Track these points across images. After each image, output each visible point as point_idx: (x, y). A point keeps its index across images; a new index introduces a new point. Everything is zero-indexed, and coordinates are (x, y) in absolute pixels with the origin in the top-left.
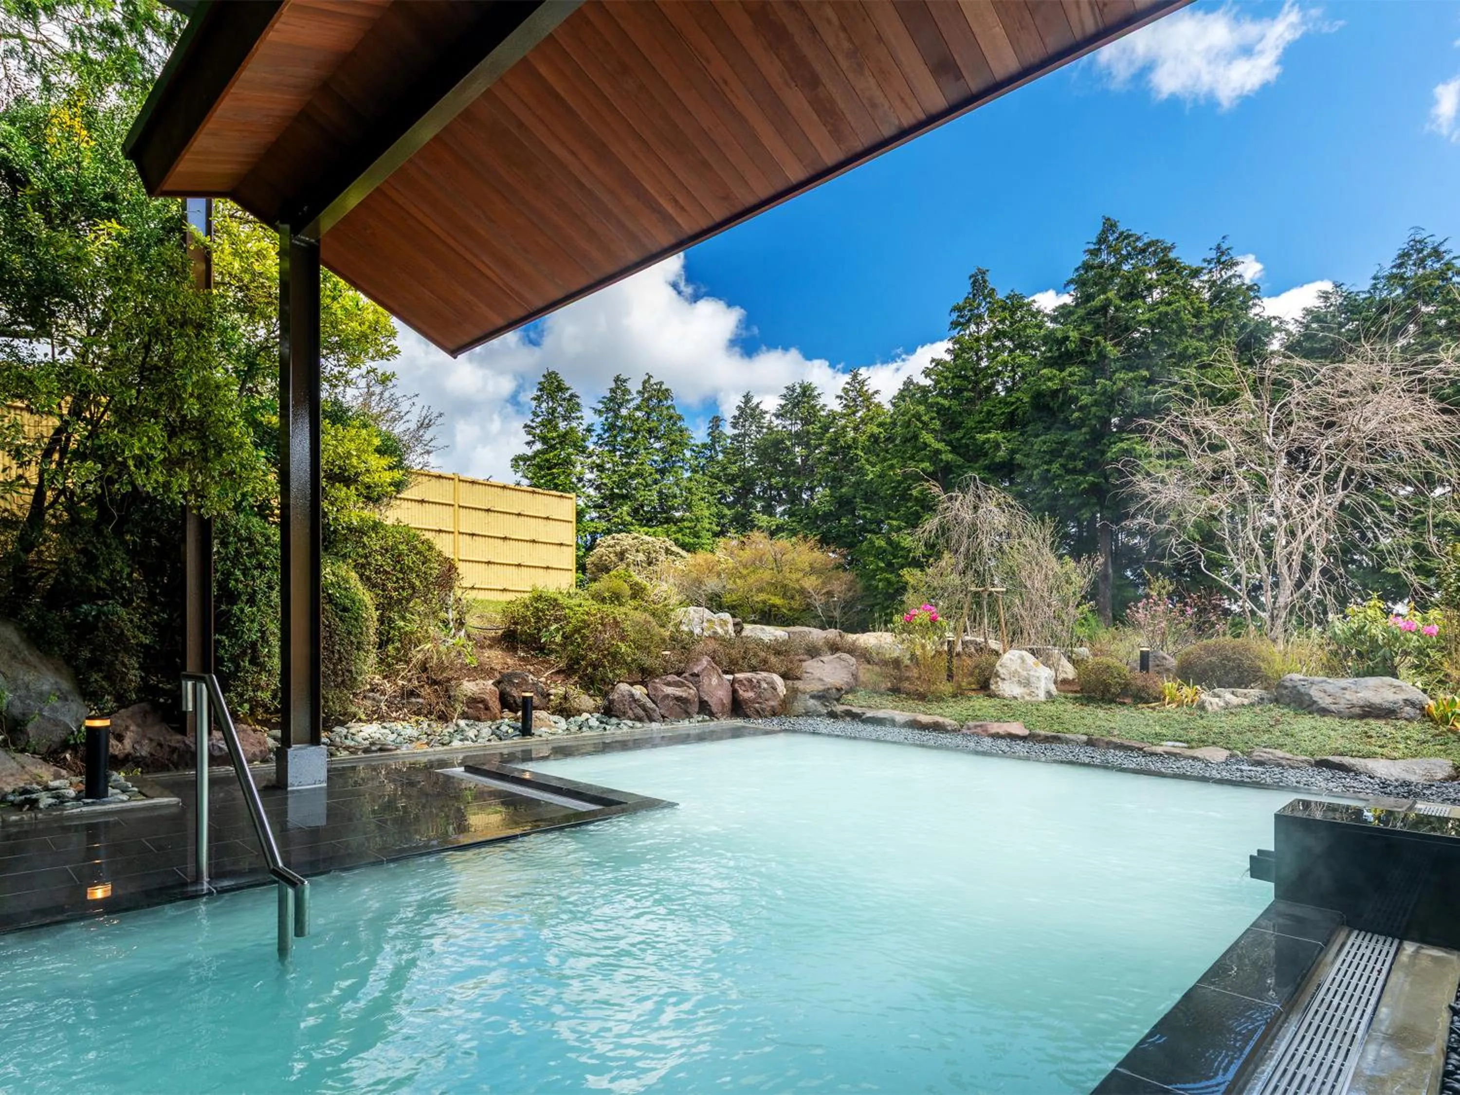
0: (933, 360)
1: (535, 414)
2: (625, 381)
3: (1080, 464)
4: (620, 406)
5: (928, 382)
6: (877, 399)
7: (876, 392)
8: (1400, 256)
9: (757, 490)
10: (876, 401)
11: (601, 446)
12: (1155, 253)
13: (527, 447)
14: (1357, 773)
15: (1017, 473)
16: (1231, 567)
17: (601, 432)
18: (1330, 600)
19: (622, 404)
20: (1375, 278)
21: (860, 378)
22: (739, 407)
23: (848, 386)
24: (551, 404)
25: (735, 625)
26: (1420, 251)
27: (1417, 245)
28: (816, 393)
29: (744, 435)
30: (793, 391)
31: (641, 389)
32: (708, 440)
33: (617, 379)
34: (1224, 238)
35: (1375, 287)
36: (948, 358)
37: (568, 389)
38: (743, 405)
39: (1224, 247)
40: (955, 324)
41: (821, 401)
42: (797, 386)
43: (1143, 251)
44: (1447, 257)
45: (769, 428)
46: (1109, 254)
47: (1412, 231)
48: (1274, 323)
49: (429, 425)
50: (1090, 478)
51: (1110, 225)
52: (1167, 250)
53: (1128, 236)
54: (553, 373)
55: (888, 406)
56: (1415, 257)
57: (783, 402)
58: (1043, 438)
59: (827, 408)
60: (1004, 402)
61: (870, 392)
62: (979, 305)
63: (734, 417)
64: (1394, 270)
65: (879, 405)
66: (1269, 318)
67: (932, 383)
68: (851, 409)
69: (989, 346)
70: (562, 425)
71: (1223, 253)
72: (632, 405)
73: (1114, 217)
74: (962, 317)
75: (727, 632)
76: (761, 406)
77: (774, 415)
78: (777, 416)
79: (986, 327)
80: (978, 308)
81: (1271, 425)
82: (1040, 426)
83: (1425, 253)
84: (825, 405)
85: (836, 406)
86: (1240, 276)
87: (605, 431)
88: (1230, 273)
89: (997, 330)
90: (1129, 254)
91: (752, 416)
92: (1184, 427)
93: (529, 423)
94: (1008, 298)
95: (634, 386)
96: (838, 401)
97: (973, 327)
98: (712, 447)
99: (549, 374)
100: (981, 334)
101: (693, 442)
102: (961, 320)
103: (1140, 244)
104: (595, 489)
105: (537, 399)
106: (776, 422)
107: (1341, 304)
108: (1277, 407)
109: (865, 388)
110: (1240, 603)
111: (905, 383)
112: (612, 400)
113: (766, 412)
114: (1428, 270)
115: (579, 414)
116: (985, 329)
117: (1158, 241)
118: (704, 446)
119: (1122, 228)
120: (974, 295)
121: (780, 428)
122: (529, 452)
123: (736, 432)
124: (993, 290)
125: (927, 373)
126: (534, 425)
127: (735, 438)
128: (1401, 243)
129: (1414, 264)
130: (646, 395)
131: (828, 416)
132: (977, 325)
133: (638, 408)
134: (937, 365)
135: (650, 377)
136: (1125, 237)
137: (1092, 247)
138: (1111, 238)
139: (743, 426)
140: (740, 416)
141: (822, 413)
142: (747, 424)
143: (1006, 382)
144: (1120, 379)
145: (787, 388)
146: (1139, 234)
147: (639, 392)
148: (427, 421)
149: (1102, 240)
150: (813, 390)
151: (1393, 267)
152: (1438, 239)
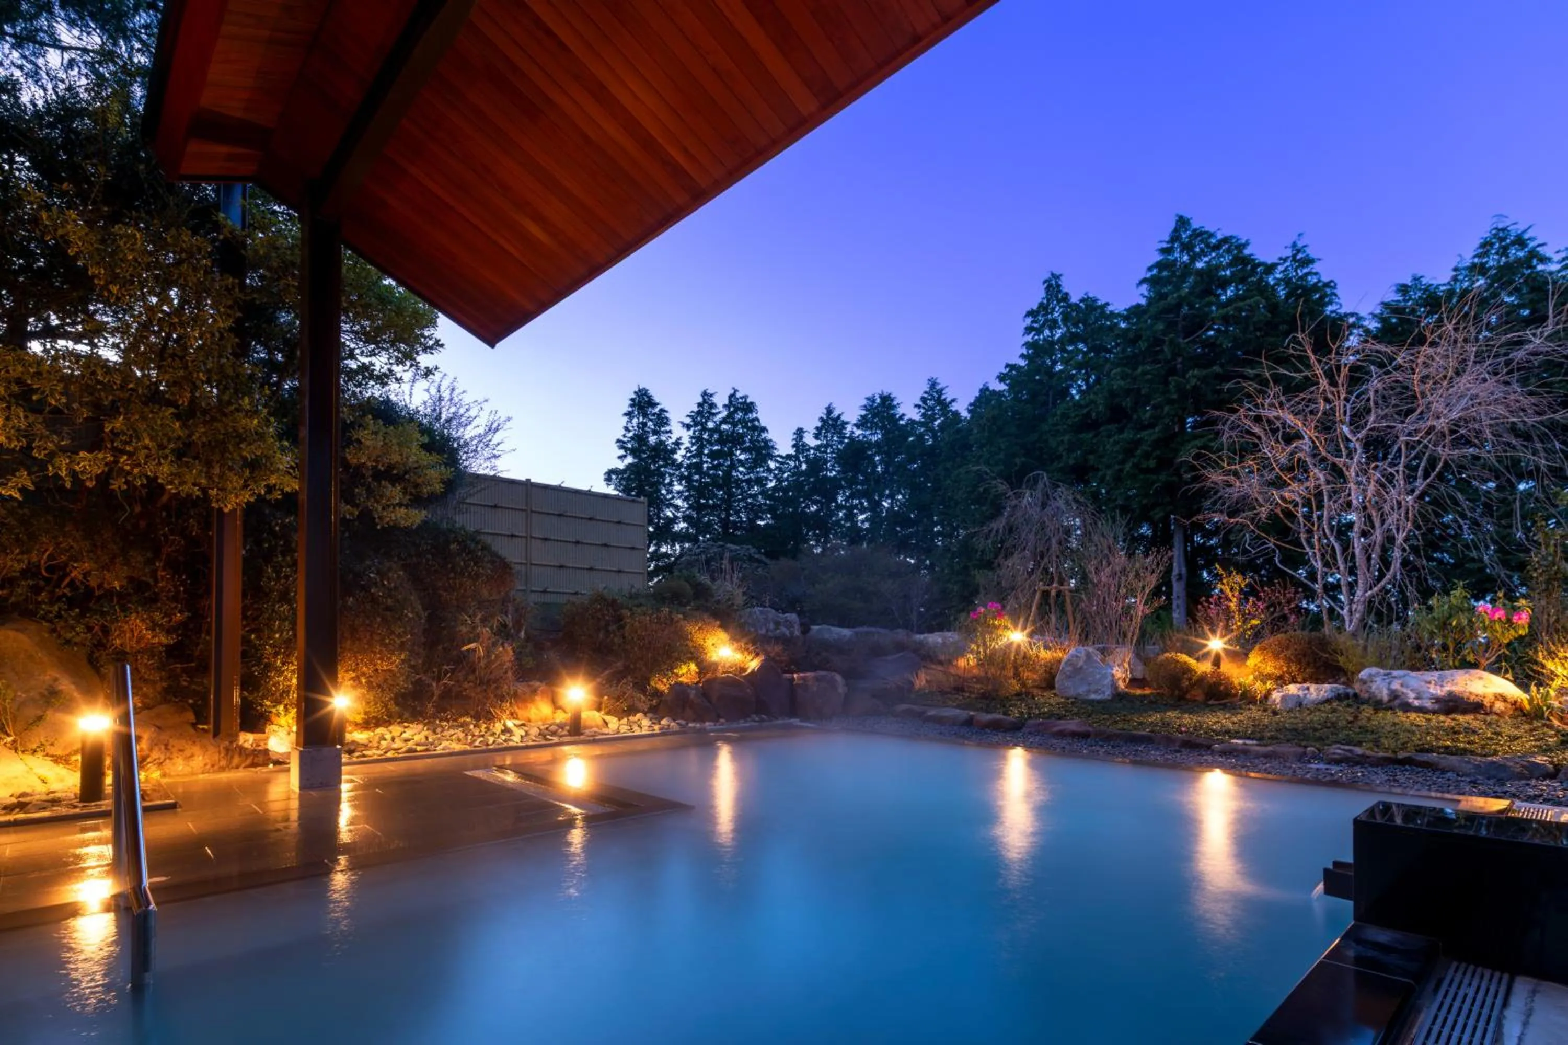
0: (1007, 366)
1: (627, 429)
2: (711, 395)
3: (1152, 463)
4: (708, 419)
5: (1002, 387)
6: (954, 407)
7: (953, 400)
8: (1483, 246)
9: (840, 499)
10: (954, 409)
11: (689, 458)
12: (1228, 251)
13: (619, 461)
14: (1444, 771)
15: (1091, 474)
16: (1306, 562)
17: (689, 445)
18: (1411, 592)
19: (708, 418)
20: (1455, 269)
21: (938, 387)
22: (822, 419)
23: (926, 396)
24: (641, 419)
25: (801, 625)
26: (1502, 240)
27: (1500, 234)
28: (895, 403)
29: (827, 446)
30: (874, 401)
31: (727, 402)
32: (792, 452)
33: (705, 394)
34: (1300, 235)
35: (1455, 279)
36: (1023, 363)
37: (658, 404)
38: (825, 417)
39: (1300, 244)
40: (1028, 330)
41: (900, 411)
42: (877, 397)
43: (1217, 247)
44: (1532, 244)
45: (850, 438)
46: (1182, 251)
47: (1495, 220)
48: (1351, 320)
49: (497, 430)
50: (1163, 477)
51: (1182, 222)
52: (1241, 247)
53: (1201, 234)
54: (644, 389)
55: (965, 414)
56: (1497, 245)
57: (864, 413)
58: (1116, 437)
59: (906, 418)
60: (1077, 405)
61: (948, 400)
62: (1053, 309)
63: (817, 428)
64: (1476, 260)
65: (956, 414)
66: (1346, 315)
67: (1006, 387)
68: (929, 418)
69: (1063, 350)
70: (652, 439)
71: (1299, 251)
72: (718, 418)
73: (1187, 215)
74: (1036, 322)
75: (792, 633)
76: (843, 418)
77: (855, 425)
78: (857, 426)
79: (1060, 331)
80: (1052, 313)
81: (1348, 413)
82: (1113, 427)
83: (1508, 241)
84: (903, 415)
85: (914, 415)
86: (1316, 274)
87: (693, 444)
88: (1305, 270)
89: (1071, 333)
90: (1202, 250)
91: (834, 426)
92: (1258, 419)
93: (622, 438)
94: (1081, 301)
95: (720, 400)
96: (917, 410)
97: (1047, 332)
98: (796, 458)
99: (640, 390)
100: (1056, 338)
101: (776, 453)
102: (1036, 325)
103: (1213, 241)
104: (684, 500)
105: (629, 414)
106: (858, 432)
107: (1420, 298)
108: (1355, 394)
109: (943, 397)
110: (1317, 602)
111: (981, 390)
112: (699, 413)
113: (847, 423)
114: (1512, 258)
115: (668, 428)
116: (1058, 334)
117: (1232, 237)
118: (789, 457)
119: (1195, 225)
120: (1048, 300)
121: (861, 438)
122: (621, 465)
123: (819, 442)
124: (1067, 294)
125: (1001, 378)
126: (625, 439)
127: (817, 448)
128: (1484, 232)
129: (1497, 253)
130: (732, 409)
131: (907, 424)
132: (1051, 329)
133: (724, 421)
134: (1010, 371)
135: (736, 391)
136: (1199, 234)
137: (1165, 245)
138: (1184, 236)
139: (826, 437)
140: (823, 426)
141: (901, 422)
142: (829, 435)
143: (1080, 386)
144: (1194, 376)
145: (868, 399)
146: (1212, 230)
147: (725, 406)
148: (494, 426)
149: (1175, 237)
150: (892, 400)
151: (1474, 257)
152: (1521, 228)
